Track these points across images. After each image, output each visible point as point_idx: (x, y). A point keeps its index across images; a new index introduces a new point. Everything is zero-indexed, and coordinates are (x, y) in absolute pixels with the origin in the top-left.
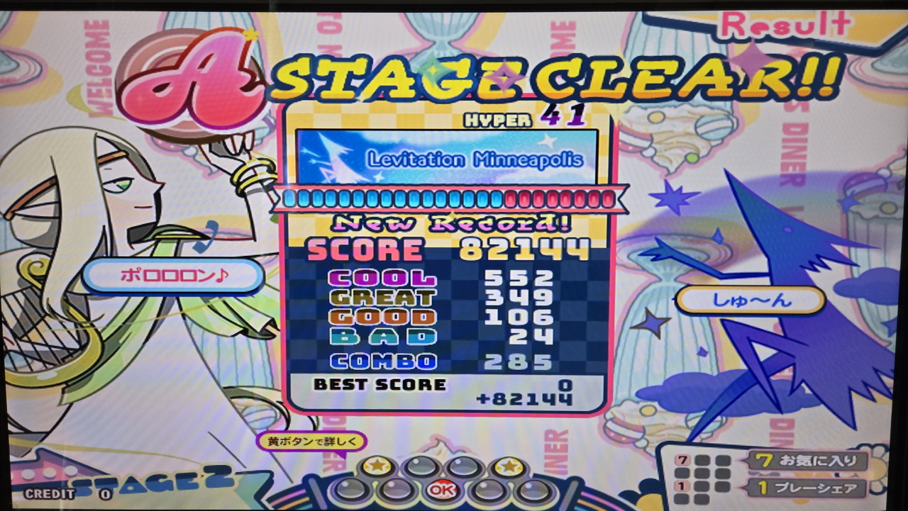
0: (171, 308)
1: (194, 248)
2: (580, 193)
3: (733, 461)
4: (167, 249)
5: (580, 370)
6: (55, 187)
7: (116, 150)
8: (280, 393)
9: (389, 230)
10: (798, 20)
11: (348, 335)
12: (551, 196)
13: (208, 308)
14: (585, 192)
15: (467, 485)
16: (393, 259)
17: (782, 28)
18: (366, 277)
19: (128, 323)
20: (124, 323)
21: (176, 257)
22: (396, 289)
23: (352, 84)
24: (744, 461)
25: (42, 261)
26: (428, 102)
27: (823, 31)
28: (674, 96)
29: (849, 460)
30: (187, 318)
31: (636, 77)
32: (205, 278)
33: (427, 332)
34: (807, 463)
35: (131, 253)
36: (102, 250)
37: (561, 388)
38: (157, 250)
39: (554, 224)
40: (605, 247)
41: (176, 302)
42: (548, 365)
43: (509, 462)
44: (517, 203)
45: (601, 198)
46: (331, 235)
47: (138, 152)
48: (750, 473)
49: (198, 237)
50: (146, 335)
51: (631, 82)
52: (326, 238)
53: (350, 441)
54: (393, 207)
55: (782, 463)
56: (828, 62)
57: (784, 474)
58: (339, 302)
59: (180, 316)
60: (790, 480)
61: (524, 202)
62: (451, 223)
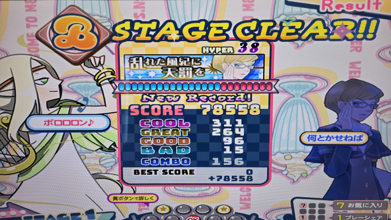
0: (67, 138)
1: (78, 110)
2: (256, 83)
3: (326, 206)
4: (65, 110)
5: (256, 165)
6: (13, 82)
7: (41, 65)
8: (118, 176)
9: (168, 101)
10: (357, 3)
11: (150, 150)
12: (243, 85)
13: (85, 138)
14: (258, 83)
15: (204, 218)
16: (169, 115)
17: (350, 7)
18: (157, 123)
19: (47, 145)
20: (46, 145)
21: (69, 114)
22: (171, 128)
23: (150, 34)
24: (331, 206)
25: (8, 116)
26: (185, 42)
27: (369, 8)
28: (299, 39)
29: (379, 205)
30: (75, 142)
31: (282, 30)
32: (83, 124)
33: (185, 148)
34: (360, 207)
35: (49, 112)
36: (35, 110)
37: (247, 173)
38: (60, 111)
39: (244, 98)
40: (268, 108)
41: (69, 135)
42: (242, 163)
43: (224, 207)
44: (227, 88)
45: (266, 86)
46: (141, 103)
47: (51, 65)
48: (334, 211)
49: (79, 105)
50: (56, 150)
51: (279, 32)
52: (139, 105)
53: (151, 198)
54: (170, 91)
55: (348, 206)
56: (371, 22)
57: (349, 212)
58: (145, 135)
59: (72, 141)
60: (352, 214)
61: (230, 88)
62: (196, 98)
